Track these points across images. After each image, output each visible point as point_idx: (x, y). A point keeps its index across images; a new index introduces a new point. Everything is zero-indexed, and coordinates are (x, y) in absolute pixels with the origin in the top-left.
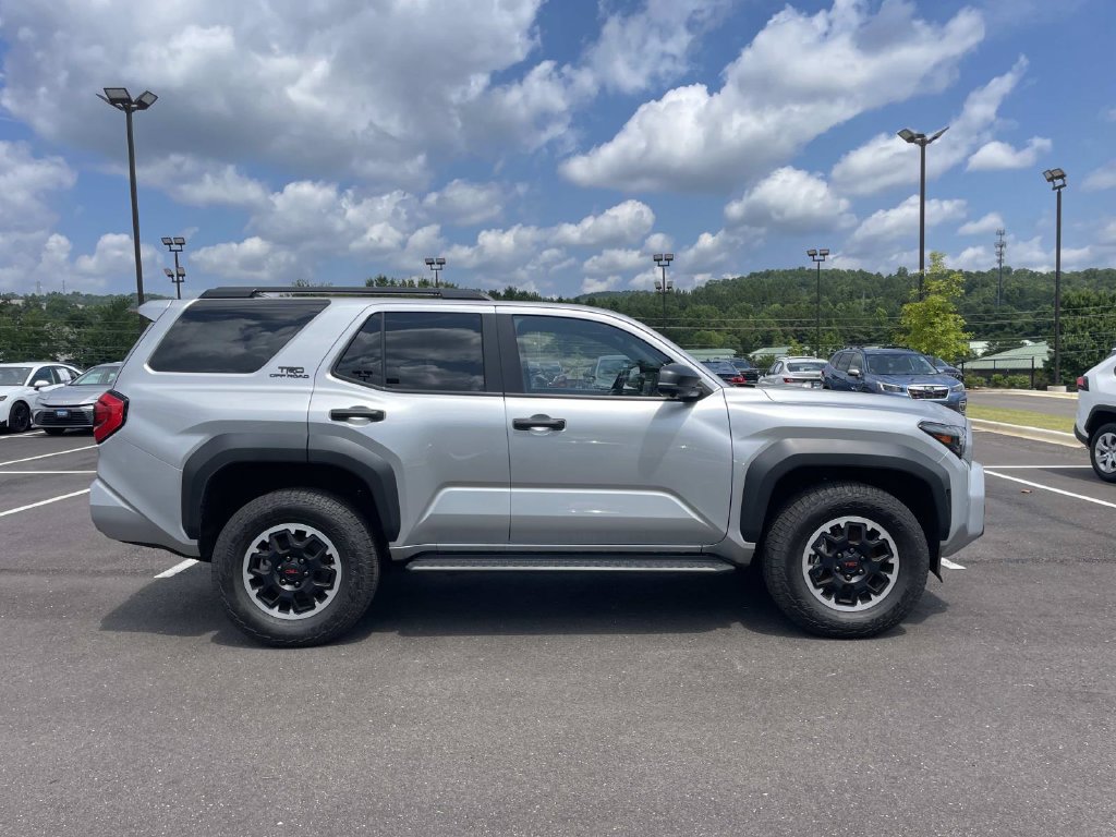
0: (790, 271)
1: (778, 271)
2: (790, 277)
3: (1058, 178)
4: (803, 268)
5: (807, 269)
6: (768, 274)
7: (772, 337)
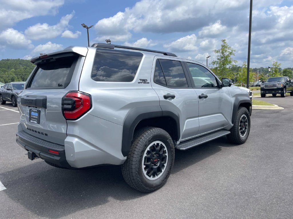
0: (15, 59)
1: (11, 59)
2: (15, 61)
3: (109, 42)
4: (19, 59)
5: (21, 59)
6: (8, 60)
7: (14, 79)
